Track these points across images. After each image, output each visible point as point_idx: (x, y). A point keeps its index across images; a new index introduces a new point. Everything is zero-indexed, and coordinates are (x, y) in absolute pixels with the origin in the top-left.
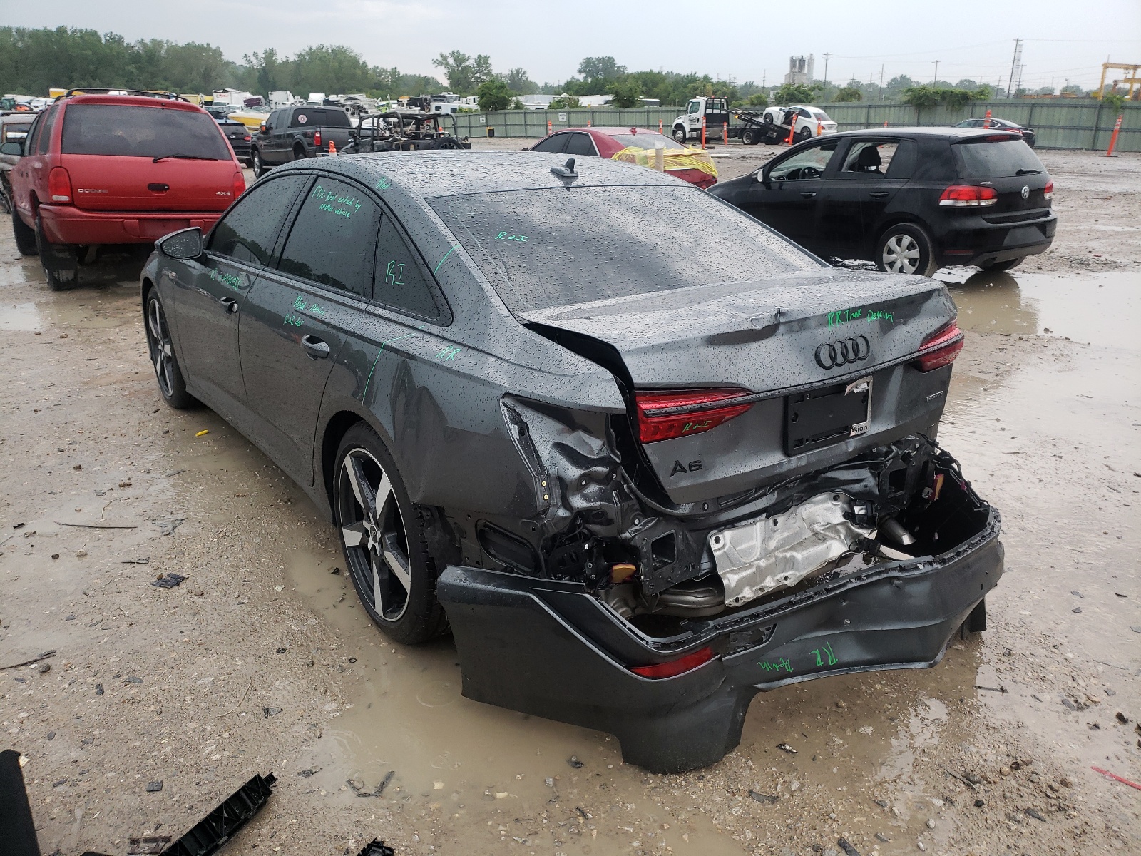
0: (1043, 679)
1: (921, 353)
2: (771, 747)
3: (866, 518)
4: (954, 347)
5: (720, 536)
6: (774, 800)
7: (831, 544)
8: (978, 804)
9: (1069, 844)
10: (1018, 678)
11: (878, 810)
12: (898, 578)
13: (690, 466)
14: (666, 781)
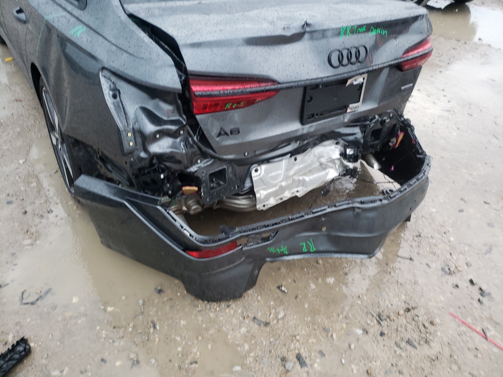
0: (434, 254)
1: (402, 60)
2: (274, 288)
3: (353, 156)
4: (425, 56)
5: (259, 168)
6: (267, 324)
7: (329, 172)
8: (382, 334)
9: (426, 365)
10: (421, 252)
11: (324, 335)
12: (359, 208)
13: (231, 133)
14: (208, 306)
